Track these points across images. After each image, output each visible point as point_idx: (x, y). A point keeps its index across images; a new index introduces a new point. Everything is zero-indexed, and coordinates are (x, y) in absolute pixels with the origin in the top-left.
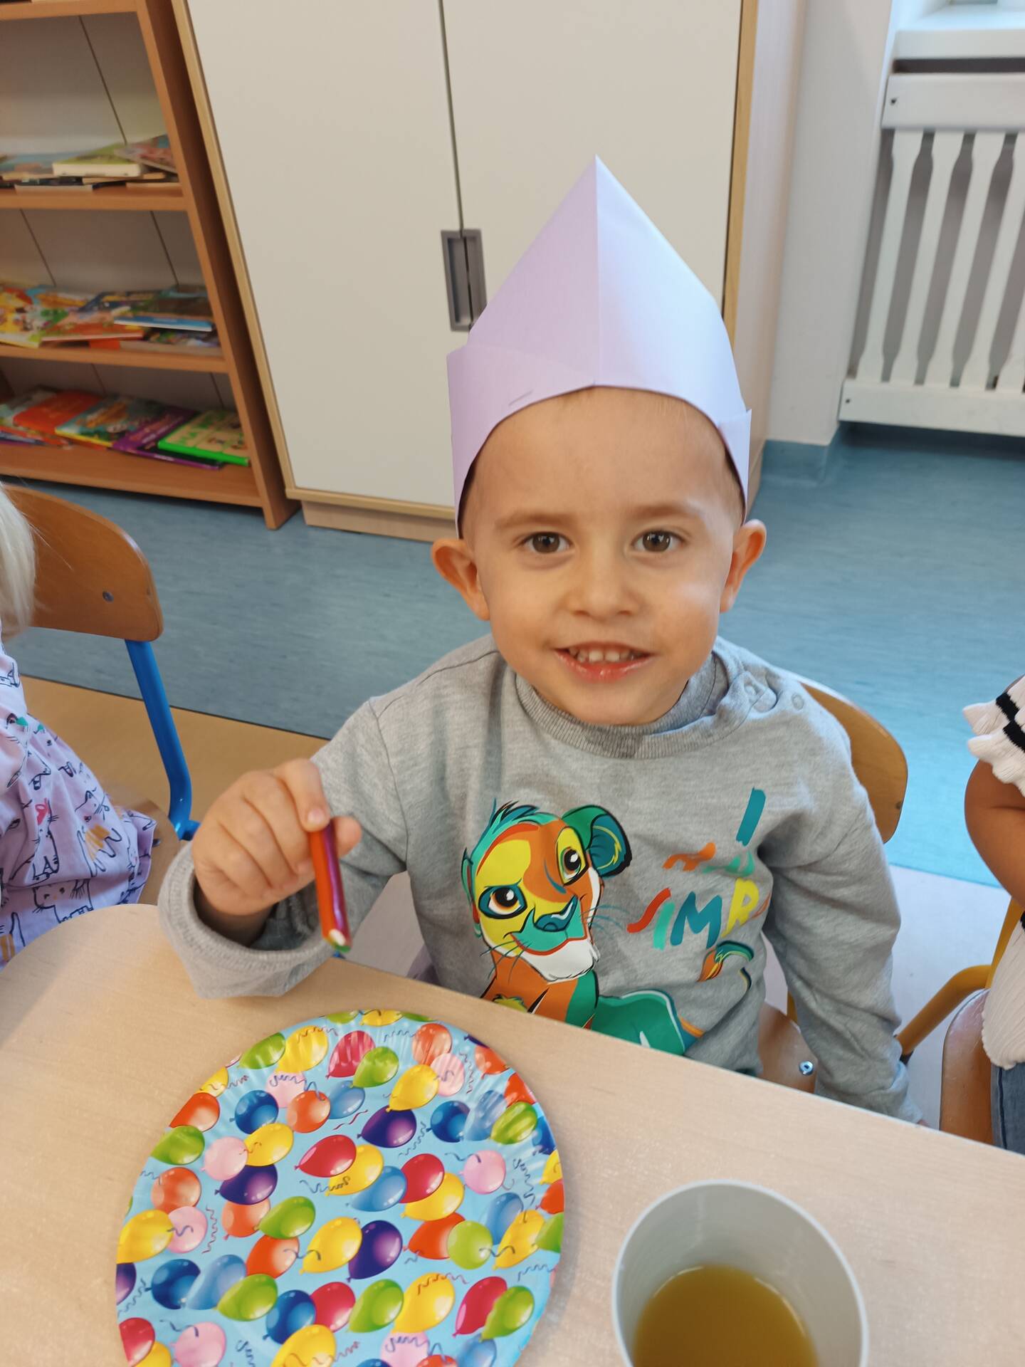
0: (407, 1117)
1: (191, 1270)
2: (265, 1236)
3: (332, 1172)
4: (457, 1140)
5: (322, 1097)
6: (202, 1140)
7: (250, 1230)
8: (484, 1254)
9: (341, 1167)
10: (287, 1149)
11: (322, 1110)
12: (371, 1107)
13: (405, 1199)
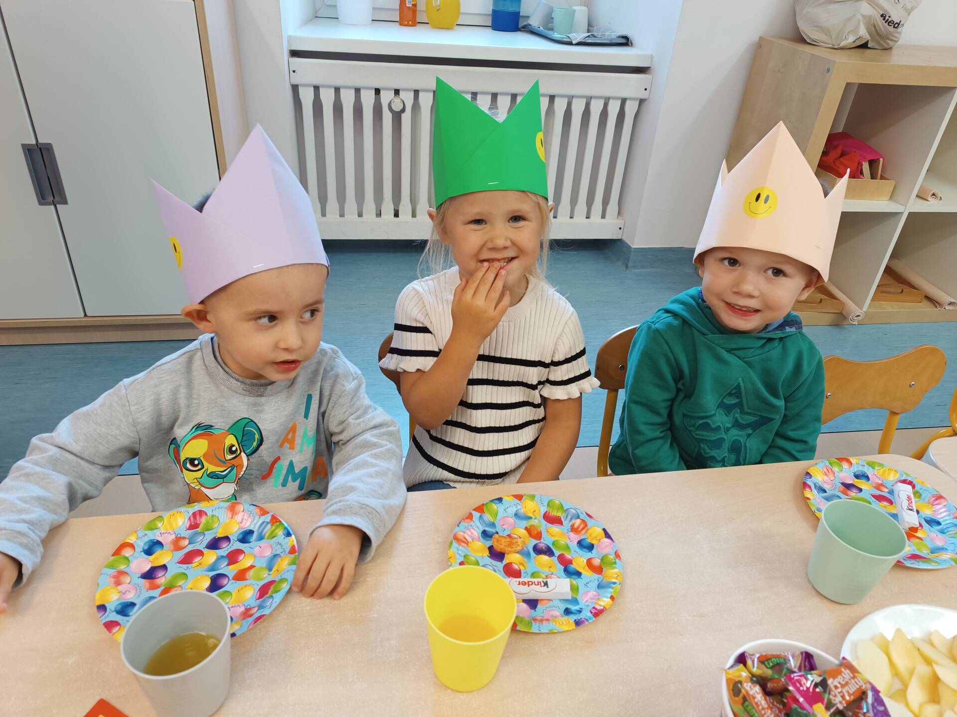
0: (227, 539)
1: (133, 605)
2: (166, 588)
3: (193, 562)
4: (250, 542)
5: (184, 538)
6: (129, 560)
7: (158, 587)
8: (265, 576)
9: (197, 560)
10: (170, 558)
11: (186, 542)
12: (209, 536)
13: (228, 565)
